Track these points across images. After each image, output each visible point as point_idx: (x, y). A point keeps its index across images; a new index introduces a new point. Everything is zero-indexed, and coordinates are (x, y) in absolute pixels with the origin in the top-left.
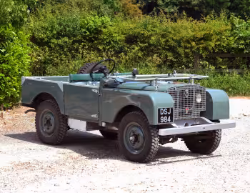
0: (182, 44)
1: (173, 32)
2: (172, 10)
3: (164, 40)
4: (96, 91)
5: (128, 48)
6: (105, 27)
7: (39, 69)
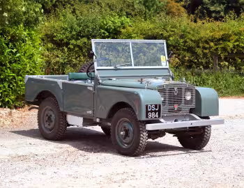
0: (201, 45)
1: (192, 32)
2: (219, 9)
3: (182, 41)
4: (91, 89)
5: (147, 48)
6: (124, 28)
7: (58, 70)
